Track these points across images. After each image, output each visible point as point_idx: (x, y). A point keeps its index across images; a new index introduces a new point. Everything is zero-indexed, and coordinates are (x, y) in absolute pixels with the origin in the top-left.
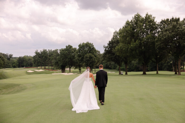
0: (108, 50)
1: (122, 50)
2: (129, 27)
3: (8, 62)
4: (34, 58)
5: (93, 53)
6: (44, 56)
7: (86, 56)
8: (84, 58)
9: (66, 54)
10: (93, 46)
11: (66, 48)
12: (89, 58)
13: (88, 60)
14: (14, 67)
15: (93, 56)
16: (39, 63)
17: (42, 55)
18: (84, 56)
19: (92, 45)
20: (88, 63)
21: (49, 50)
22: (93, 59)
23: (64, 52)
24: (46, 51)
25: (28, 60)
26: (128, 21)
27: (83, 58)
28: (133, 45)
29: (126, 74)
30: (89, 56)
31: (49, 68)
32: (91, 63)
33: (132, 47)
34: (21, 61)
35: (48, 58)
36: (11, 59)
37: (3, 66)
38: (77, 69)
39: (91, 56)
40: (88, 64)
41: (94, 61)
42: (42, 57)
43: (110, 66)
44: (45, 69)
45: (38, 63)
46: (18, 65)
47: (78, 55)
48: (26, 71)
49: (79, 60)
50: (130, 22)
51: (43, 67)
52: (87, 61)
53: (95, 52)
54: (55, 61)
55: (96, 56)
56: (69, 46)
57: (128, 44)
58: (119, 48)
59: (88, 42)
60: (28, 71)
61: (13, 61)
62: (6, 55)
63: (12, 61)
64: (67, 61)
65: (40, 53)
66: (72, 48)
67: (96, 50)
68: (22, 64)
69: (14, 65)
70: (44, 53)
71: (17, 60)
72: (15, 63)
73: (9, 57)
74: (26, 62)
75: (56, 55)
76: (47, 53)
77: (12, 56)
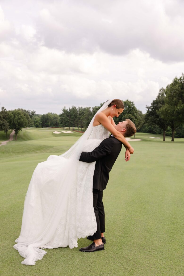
0: (151, 111)
1: (167, 112)
2: (177, 85)
4: (61, 116)
5: (133, 114)
6: (74, 115)
7: (125, 117)
10: (134, 105)
14: (37, 126)
16: (67, 123)
17: (71, 113)
18: (122, 116)
19: (133, 104)
21: (79, 107)
24: (76, 108)
25: (53, 119)
26: (176, 78)
27: (121, 119)
28: (180, 107)
29: (173, 140)
30: (128, 117)
31: (78, 130)
33: (178, 109)
34: (45, 120)
35: (78, 117)
36: (33, 116)
37: (27, 125)
39: (131, 117)
42: (71, 116)
43: (154, 130)
44: (74, 130)
45: (65, 123)
46: (41, 124)
48: (52, 133)
50: (179, 80)
51: (71, 128)
53: (136, 112)
54: (86, 121)
55: (136, 117)
57: (174, 106)
58: (164, 110)
59: (128, 100)
60: (54, 132)
61: (36, 119)
62: (27, 111)
63: (35, 119)
65: (68, 111)
67: (137, 110)
68: (46, 124)
69: (37, 124)
70: (73, 111)
71: (40, 118)
72: (38, 122)
73: (31, 114)
74: (51, 121)
75: (87, 114)
76: (77, 111)
77: (34, 113)
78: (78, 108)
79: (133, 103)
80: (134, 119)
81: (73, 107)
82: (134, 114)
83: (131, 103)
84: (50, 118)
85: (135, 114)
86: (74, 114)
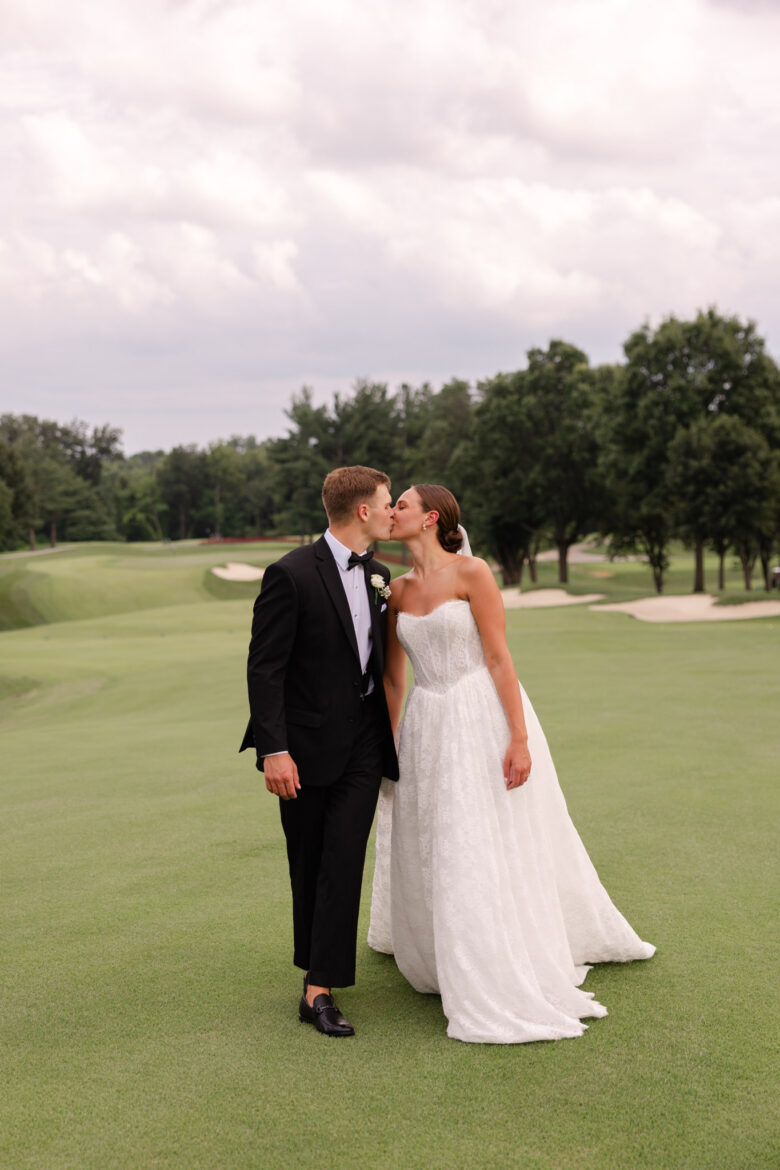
3: (74, 493)
4: (283, 456)
5: (757, 412)
6: (365, 443)
7: (687, 443)
8: (667, 460)
9: (529, 424)
10: (761, 343)
11: (533, 367)
12: (715, 457)
13: (703, 479)
14: (135, 534)
15: (751, 437)
17: (349, 428)
18: (667, 434)
19: (751, 337)
20: (706, 502)
21: (405, 387)
22: (750, 471)
23: (504, 402)
24: (384, 393)
25: (243, 477)
27: (660, 456)
30: (708, 441)
32: (726, 504)
34: (183, 488)
36: (109, 467)
38: (636, 552)
39: (733, 436)
40: (707, 508)
41: (758, 484)
46: (162, 515)
47: (617, 433)
48: (209, 575)
49: (622, 474)
52: (691, 488)
56: (559, 350)
59: (711, 314)
60: (220, 573)
61: (124, 484)
62: (66, 432)
63: (117, 484)
64: (535, 485)
65: (332, 415)
66: (581, 367)
68: (192, 512)
69: (132, 520)
70: (366, 418)
71: (153, 479)
72: (141, 503)
73: (90, 451)
74: (228, 495)
75: (443, 430)
76: (393, 415)
77: (114, 439)
78: (402, 391)
79: (750, 330)
80: (755, 449)
81: (364, 389)
82: (763, 411)
83: (741, 335)
84: (225, 471)
85: (768, 414)
86: (372, 434)
